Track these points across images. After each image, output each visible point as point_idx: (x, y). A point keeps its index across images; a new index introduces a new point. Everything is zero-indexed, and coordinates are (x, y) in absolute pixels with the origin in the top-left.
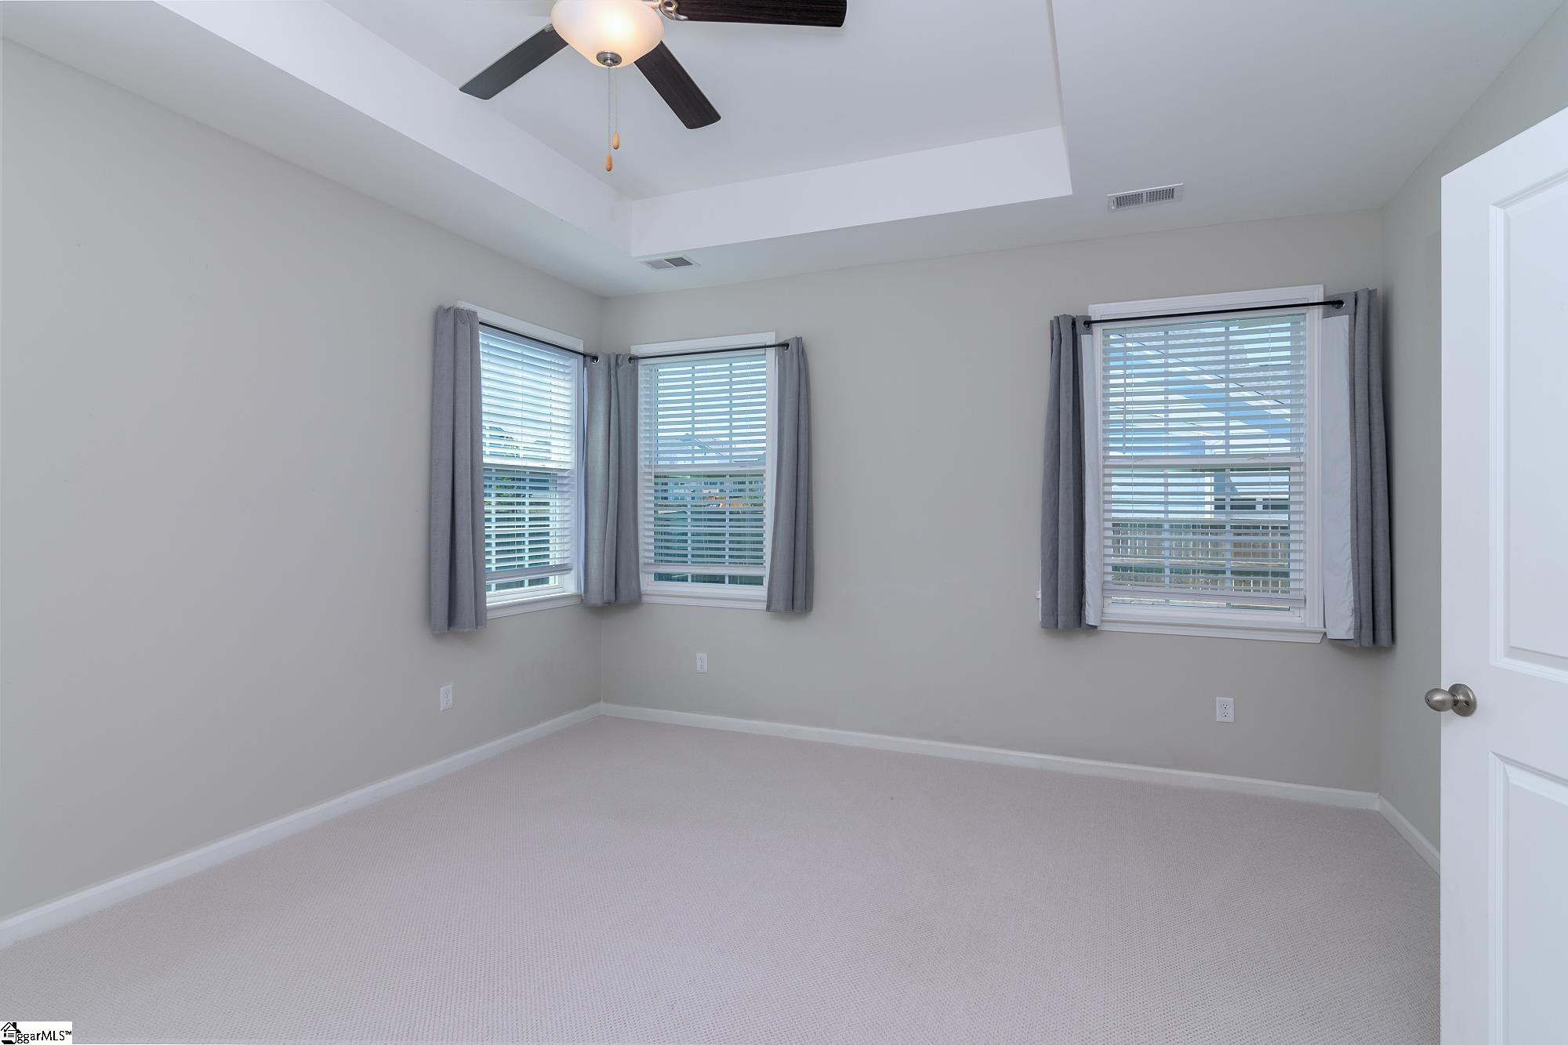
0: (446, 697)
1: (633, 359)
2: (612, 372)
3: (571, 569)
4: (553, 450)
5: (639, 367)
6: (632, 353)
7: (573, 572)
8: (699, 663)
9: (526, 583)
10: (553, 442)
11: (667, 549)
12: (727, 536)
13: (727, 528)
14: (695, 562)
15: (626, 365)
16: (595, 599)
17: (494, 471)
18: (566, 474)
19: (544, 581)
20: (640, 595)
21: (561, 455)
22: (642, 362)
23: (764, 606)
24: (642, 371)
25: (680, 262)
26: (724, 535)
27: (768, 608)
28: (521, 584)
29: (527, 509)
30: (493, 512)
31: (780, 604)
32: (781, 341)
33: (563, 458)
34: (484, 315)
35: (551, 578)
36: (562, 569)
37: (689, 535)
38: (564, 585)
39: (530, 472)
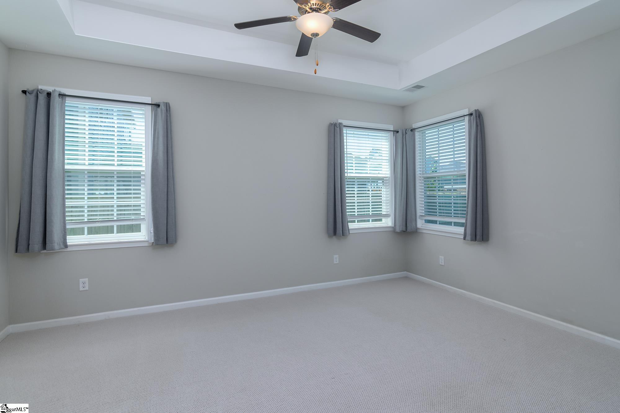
0: (336, 259)
1: (412, 130)
2: (404, 137)
3: (390, 216)
4: (383, 169)
5: (416, 132)
6: (413, 127)
7: (390, 217)
8: (440, 261)
9: (371, 220)
10: (383, 167)
11: (431, 209)
12: (453, 204)
13: (453, 201)
14: (440, 216)
15: (409, 132)
16: (398, 229)
17: (356, 179)
18: (387, 179)
19: (380, 220)
20: (417, 229)
21: (385, 171)
22: (417, 130)
23: (462, 237)
24: (417, 134)
25: (418, 87)
26: (451, 203)
27: (465, 238)
28: (368, 221)
29: (370, 192)
30: (356, 194)
31: (468, 237)
32: (470, 113)
33: (387, 173)
34: (345, 122)
35: (383, 219)
36: (387, 216)
37: (437, 203)
38: (388, 222)
39: (371, 179)
